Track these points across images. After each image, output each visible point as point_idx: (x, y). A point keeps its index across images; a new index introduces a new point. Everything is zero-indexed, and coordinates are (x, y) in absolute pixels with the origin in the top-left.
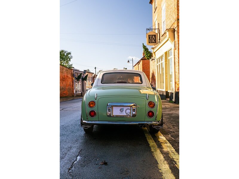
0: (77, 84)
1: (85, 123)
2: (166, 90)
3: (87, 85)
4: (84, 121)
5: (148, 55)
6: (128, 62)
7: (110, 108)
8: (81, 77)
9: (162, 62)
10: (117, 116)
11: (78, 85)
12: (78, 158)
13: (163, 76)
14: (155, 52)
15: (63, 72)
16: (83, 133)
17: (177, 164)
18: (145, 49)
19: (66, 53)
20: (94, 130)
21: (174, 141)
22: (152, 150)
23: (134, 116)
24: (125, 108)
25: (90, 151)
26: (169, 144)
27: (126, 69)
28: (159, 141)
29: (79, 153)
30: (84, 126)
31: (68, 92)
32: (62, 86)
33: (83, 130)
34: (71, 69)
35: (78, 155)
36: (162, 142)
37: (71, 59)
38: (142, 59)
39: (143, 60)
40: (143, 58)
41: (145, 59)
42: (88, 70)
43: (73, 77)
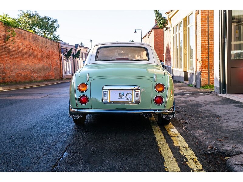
0: (66, 63)
1: (74, 111)
2: (184, 69)
3: (79, 64)
4: (73, 110)
5: (162, 23)
6: (136, 32)
7: (107, 92)
8: (72, 54)
9: (180, 31)
10: (115, 103)
11: (68, 64)
12: (65, 154)
13: (181, 51)
14: (170, 19)
15: (47, 47)
16: (73, 124)
17: (188, 162)
18: (157, 13)
19: (50, 21)
20: (86, 121)
21: (189, 134)
22: (159, 145)
23: (137, 102)
24: (125, 93)
25: (80, 146)
26: (181, 138)
27: (132, 41)
28: (169, 135)
29: (67, 148)
30: (73, 116)
31: (54, 74)
32: (47, 65)
33: (73, 121)
34: (58, 43)
35: (65, 150)
36: (173, 135)
37: (58, 29)
38: (153, 28)
39: (155, 30)
40: (155, 26)
41: (158, 29)
42: (81, 44)
43: (60, 53)
